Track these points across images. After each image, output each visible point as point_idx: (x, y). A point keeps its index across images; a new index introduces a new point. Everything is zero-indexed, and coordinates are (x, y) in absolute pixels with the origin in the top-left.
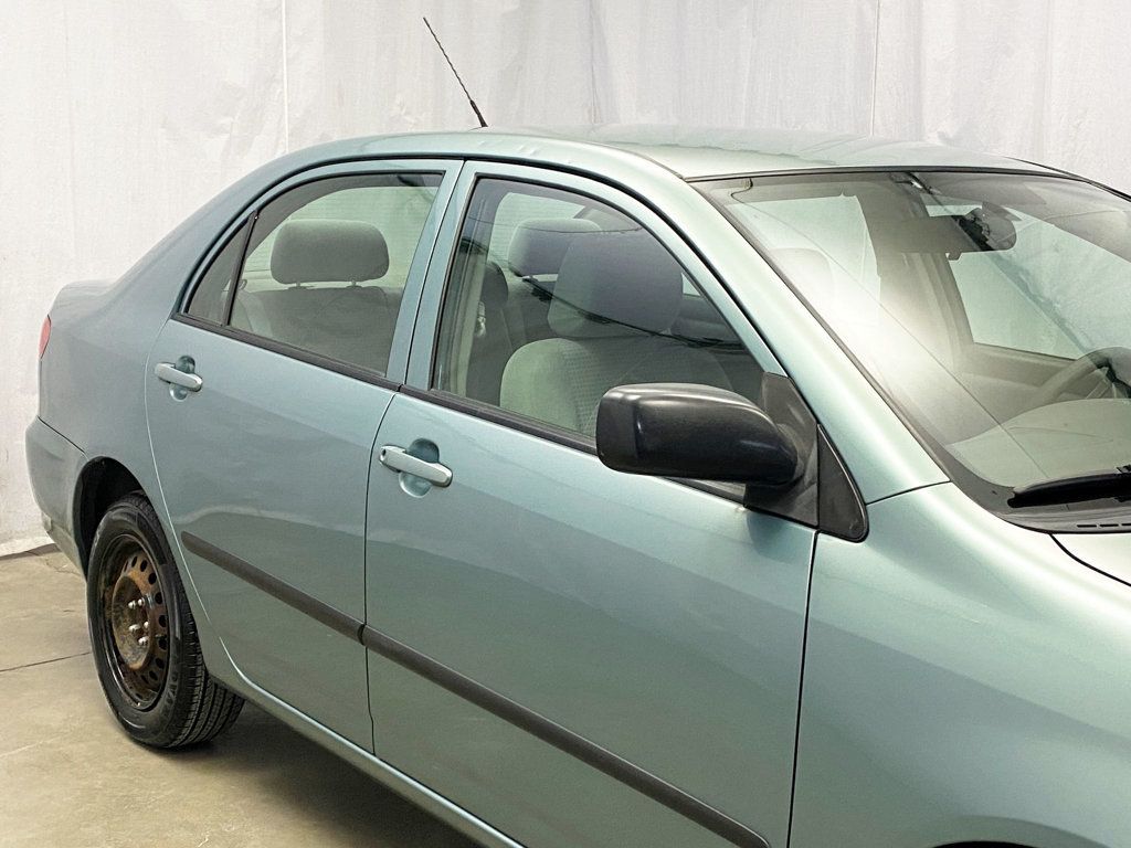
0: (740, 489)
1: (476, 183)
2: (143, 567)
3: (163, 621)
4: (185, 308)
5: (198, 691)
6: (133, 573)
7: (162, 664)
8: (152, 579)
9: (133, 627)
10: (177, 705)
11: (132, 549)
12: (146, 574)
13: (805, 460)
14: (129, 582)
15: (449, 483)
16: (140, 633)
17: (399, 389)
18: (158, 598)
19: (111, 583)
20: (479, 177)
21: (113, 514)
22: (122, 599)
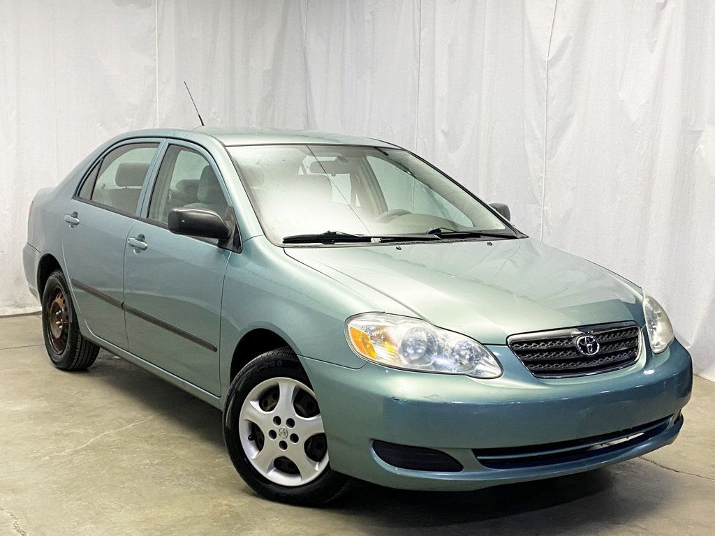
0: (217, 241)
1: (168, 147)
2: (61, 298)
3: (67, 318)
4: (77, 195)
5: (79, 343)
6: (58, 300)
7: (66, 335)
8: (64, 302)
9: (57, 323)
10: (71, 349)
11: (58, 291)
12: (62, 300)
13: (232, 231)
14: (56, 304)
15: (146, 248)
16: (60, 324)
17: (137, 219)
18: (66, 309)
19: (50, 306)
20: (170, 145)
21: (51, 278)
22: (54, 312)
